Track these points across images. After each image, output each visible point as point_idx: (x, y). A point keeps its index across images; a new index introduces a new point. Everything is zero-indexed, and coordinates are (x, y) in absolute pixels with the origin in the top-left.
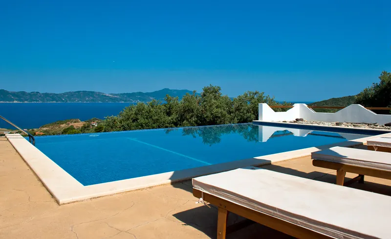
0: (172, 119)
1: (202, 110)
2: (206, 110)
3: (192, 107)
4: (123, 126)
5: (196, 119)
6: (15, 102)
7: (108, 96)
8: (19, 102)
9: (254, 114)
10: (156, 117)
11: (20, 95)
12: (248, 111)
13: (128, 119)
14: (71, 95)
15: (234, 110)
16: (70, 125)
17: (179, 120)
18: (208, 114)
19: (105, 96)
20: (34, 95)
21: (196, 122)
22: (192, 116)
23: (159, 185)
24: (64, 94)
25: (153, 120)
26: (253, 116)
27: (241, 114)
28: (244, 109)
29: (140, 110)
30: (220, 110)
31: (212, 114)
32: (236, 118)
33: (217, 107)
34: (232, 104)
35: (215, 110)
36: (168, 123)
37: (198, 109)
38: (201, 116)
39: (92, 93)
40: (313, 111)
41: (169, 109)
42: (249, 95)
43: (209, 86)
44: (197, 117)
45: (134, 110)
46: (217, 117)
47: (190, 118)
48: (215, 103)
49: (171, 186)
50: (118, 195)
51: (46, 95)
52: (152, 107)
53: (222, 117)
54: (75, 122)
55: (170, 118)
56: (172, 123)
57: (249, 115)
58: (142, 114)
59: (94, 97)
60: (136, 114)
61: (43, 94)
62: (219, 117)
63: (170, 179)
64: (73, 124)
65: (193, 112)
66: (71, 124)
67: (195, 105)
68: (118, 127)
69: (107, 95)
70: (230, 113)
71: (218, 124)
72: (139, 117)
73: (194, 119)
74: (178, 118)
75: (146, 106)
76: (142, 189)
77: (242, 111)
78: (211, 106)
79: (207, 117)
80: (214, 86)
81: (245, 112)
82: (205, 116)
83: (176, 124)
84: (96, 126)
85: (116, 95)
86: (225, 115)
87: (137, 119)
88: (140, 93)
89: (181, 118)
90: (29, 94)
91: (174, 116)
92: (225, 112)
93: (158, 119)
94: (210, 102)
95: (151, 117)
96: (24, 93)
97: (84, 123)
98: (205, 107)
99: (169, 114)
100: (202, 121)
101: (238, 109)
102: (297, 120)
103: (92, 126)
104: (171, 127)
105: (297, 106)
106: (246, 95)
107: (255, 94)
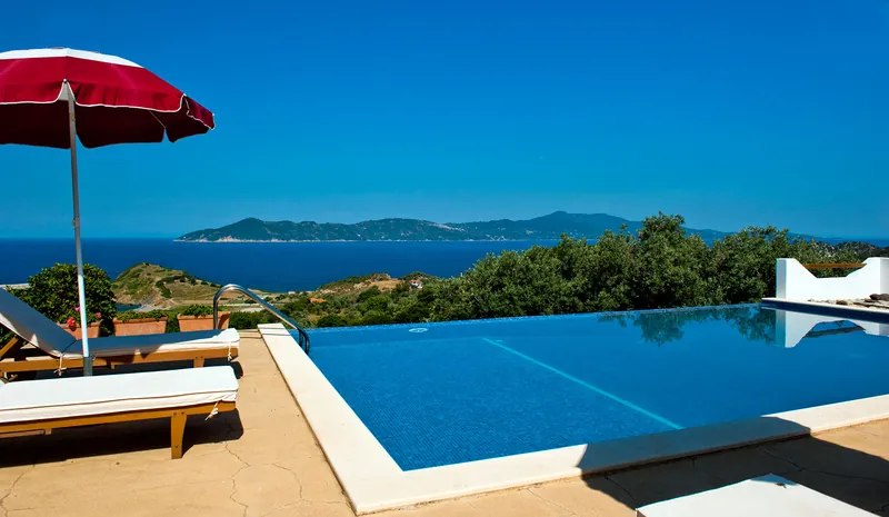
0: (575, 287)
1: (640, 269)
2: (651, 270)
3: (619, 261)
4: (473, 298)
5: (627, 287)
6: (273, 241)
7: (443, 229)
8: (281, 241)
9: (763, 279)
10: (541, 282)
11: (284, 228)
12: (749, 274)
13: (484, 284)
14: (372, 227)
15: (714, 269)
16: (371, 286)
17: (588, 289)
18: (656, 278)
19: (437, 228)
20: (307, 228)
21: (628, 295)
22: (618, 282)
23: (556, 481)
24: (360, 225)
25: (534, 287)
26: (761, 285)
27: (734, 279)
28: (740, 268)
29: (506, 268)
30: (681, 270)
31: (663, 278)
32: (719, 289)
33: (676, 263)
34: (710, 255)
35: (672, 270)
36: (565, 295)
37: (632, 267)
38: (639, 284)
39: (410, 224)
41: (569, 263)
42: (750, 236)
43: (658, 216)
44: (630, 283)
45: (496, 265)
46: (674, 285)
47: (614, 286)
48: (670, 254)
49: (583, 483)
50: (470, 500)
51: (328, 227)
52: (533, 259)
53: (688, 284)
54: (381, 280)
55: (570, 284)
56: (574, 295)
57: (750, 281)
58: (511, 275)
59: (416, 231)
60: (500, 275)
61: (322, 225)
62: (681, 286)
63: (578, 466)
64: (376, 283)
65: (620, 272)
66: (373, 284)
67: (626, 258)
68: (464, 299)
69: (441, 226)
70: (705, 275)
72: (505, 280)
73: (622, 289)
74: (586, 284)
75: (520, 259)
76: (519, 488)
77: (733, 271)
78: (661, 261)
79: (652, 284)
80: (668, 215)
81: (742, 274)
82: (648, 282)
83: (583, 298)
84: (420, 287)
85: (458, 225)
86: (694, 281)
87: (501, 286)
88: (506, 222)
89: (593, 286)
90: (299, 225)
91: (579, 281)
92: (694, 275)
93: (543, 287)
94: (659, 252)
95: (530, 282)
96: (288, 224)
97: (398, 282)
98: (649, 262)
99: (568, 274)
100: (641, 293)
101: (723, 267)
102: (874, 298)
103: (413, 287)
105: (873, 264)
106: (744, 236)
107: (767, 233)
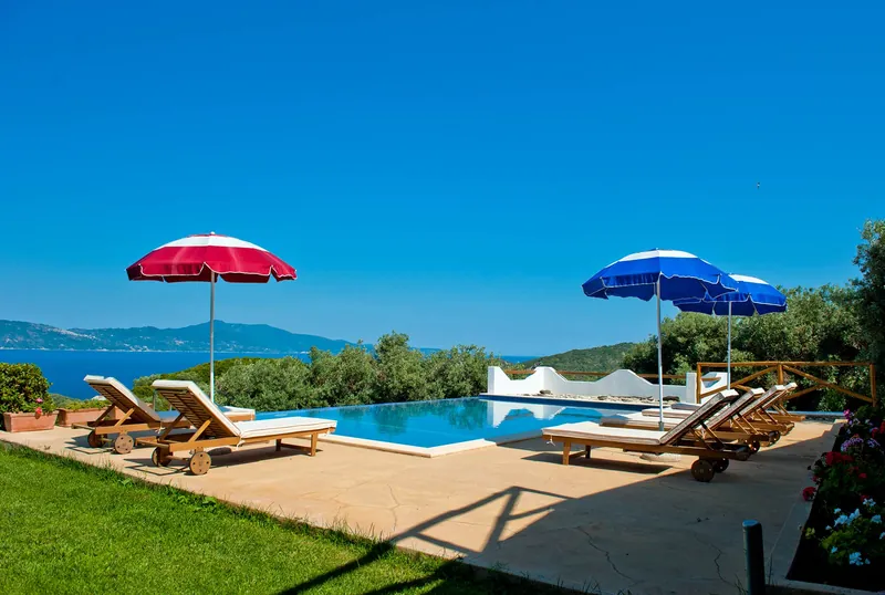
0: (324, 392)
1: (381, 376)
3: (361, 370)
5: (371, 391)
7: (66, 335)
17: (336, 394)
18: (396, 382)
19: (59, 334)
21: (372, 397)
22: (363, 387)
25: (287, 393)
28: (453, 375)
30: (414, 376)
31: (401, 383)
32: (440, 390)
33: (409, 371)
34: (430, 365)
35: (407, 376)
36: (316, 399)
38: (382, 387)
39: (21, 327)
40: (564, 379)
42: (459, 351)
43: (391, 334)
44: (373, 386)
46: (411, 388)
53: (418, 387)
56: (324, 400)
59: (28, 337)
60: (255, 382)
62: (413, 388)
65: (363, 379)
69: (64, 332)
71: (410, 400)
72: (263, 387)
73: (367, 392)
74: (334, 389)
77: (449, 377)
78: (398, 369)
79: (394, 388)
80: (399, 334)
81: (455, 379)
82: (391, 386)
83: (332, 402)
85: (88, 332)
87: (257, 392)
91: (327, 387)
92: (423, 380)
100: (382, 395)
101: (441, 373)
102: (542, 392)
104: (323, 406)
105: (540, 371)
106: (454, 352)
107: (471, 349)
